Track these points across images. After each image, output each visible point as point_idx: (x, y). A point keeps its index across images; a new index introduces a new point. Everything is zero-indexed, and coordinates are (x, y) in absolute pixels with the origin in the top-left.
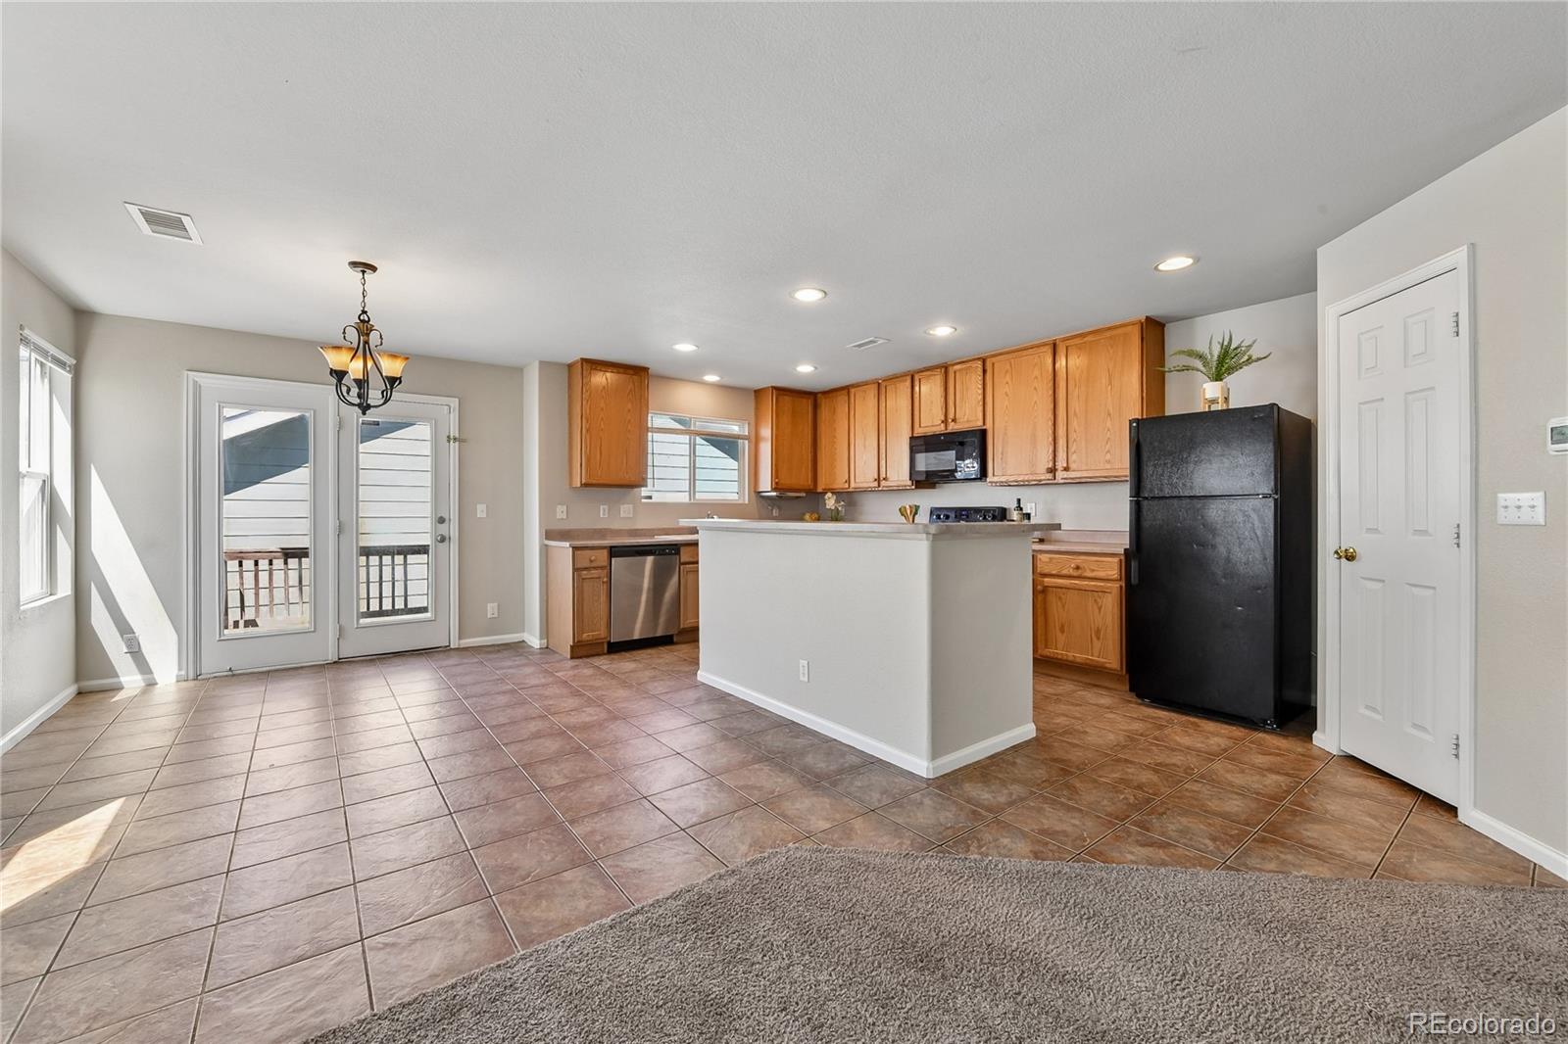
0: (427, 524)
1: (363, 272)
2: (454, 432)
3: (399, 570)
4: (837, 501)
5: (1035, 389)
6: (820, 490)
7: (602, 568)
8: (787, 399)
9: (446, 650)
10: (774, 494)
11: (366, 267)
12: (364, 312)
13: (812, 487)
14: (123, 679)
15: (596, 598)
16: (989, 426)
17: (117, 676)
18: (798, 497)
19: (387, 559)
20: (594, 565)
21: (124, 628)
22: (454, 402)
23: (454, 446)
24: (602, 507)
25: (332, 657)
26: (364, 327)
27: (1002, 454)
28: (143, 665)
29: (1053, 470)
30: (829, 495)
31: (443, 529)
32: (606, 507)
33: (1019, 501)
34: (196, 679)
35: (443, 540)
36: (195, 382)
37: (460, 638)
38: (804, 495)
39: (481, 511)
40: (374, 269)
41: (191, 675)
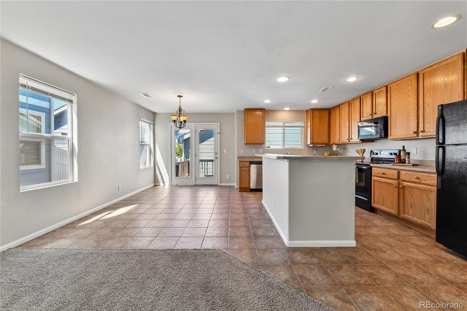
0: (213, 154)
1: (180, 98)
2: (219, 132)
3: (206, 165)
4: (337, 148)
5: (409, 95)
6: (331, 144)
7: (247, 167)
8: (317, 113)
9: (217, 185)
10: (311, 145)
11: (180, 96)
12: (180, 106)
13: (328, 143)
14: (161, 184)
15: (246, 176)
16: (389, 115)
17: (160, 183)
18: (322, 147)
19: (203, 163)
20: (245, 166)
21: (161, 174)
22: (219, 124)
23: (219, 135)
24: (253, 150)
25: (194, 184)
26: (180, 110)
27: (394, 126)
28: (164, 182)
29: (417, 133)
30: (334, 145)
31: (216, 156)
32: (255, 150)
33: (404, 147)
34: (171, 185)
35: (216, 158)
36: (171, 125)
37: (220, 183)
38: (325, 145)
39: (225, 151)
40: (182, 97)
41: (170, 185)
